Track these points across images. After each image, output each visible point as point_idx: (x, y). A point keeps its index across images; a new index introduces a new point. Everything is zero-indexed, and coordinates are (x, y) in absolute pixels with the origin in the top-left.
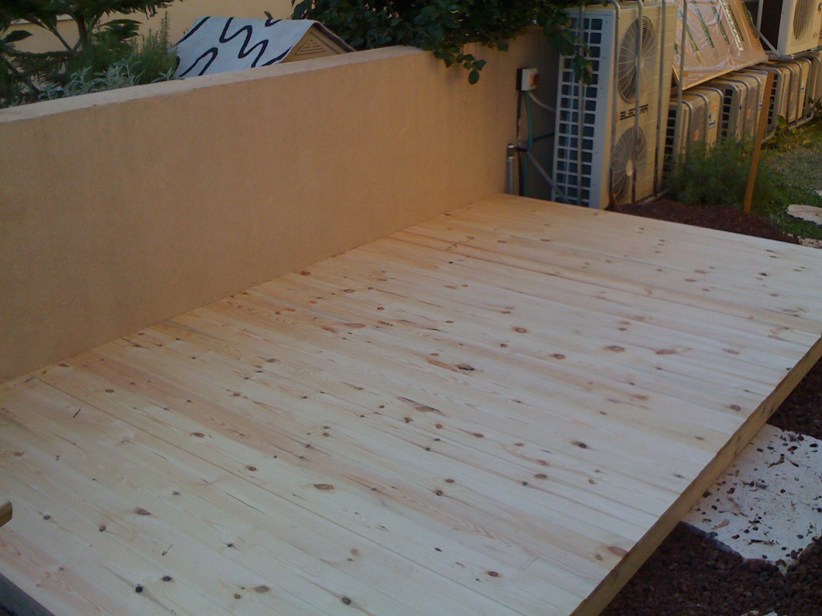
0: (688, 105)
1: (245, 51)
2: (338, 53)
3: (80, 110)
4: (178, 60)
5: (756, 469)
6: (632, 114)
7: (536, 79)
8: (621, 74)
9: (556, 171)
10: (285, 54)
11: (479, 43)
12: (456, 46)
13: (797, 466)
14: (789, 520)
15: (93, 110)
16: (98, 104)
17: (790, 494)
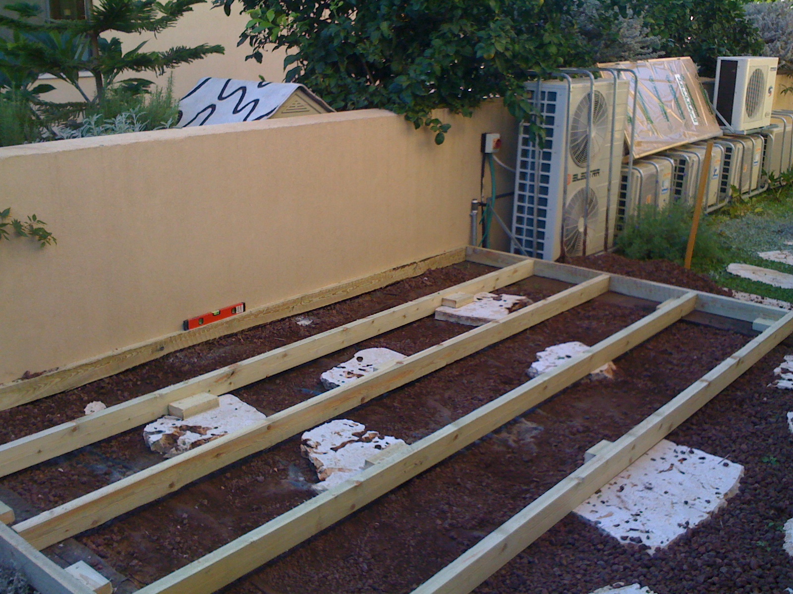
0: (640, 172)
1: (239, 108)
2: (320, 113)
3: (89, 148)
4: (181, 114)
5: (646, 474)
6: (584, 176)
7: (498, 143)
8: (573, 141)
9: (515, 225)
10: (272, 111)
11: (446, 110)
12: (425, 111)
13: (683, 473)
14: (666, 515)
15: (101, 149)
16: (105, 144)
17: (672, 495)
